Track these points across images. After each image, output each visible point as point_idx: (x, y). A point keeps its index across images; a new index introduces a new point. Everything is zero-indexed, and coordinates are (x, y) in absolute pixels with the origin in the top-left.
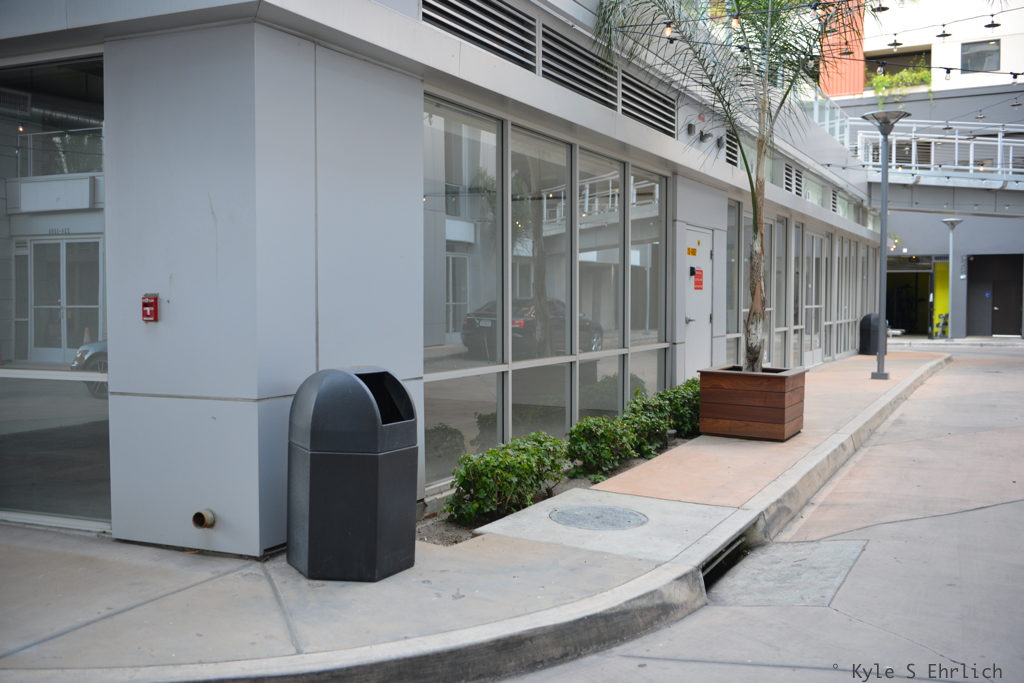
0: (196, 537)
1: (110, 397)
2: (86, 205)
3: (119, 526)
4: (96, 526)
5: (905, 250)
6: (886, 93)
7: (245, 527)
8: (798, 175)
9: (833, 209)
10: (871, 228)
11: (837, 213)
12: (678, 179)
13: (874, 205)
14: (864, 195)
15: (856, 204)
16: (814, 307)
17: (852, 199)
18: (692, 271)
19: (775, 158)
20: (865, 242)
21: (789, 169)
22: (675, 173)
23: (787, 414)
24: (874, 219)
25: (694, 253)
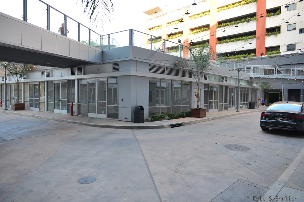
0: (125, 120)
1: (119, 108)
2: (115, 83)
3: (119, 119)
4: (117, 119)
5: (274, 88)
6: (270, 56)
7: (129, 119)
8: (226, 78)
9: (239, 83)
10: (255, 85)
11: (240, 83)
12: (192, 83)
13: (252, 81)
14: (249, 79)
15: (247, 81)
16: (232, 100)
17: (246, 80)
18: (195, 95)
19: (220, 76)
20: (250, 88)
21: (223, 77)
22: (191, 82)
23: (201, 114)
24: (257, 83)
25: (196, 92)
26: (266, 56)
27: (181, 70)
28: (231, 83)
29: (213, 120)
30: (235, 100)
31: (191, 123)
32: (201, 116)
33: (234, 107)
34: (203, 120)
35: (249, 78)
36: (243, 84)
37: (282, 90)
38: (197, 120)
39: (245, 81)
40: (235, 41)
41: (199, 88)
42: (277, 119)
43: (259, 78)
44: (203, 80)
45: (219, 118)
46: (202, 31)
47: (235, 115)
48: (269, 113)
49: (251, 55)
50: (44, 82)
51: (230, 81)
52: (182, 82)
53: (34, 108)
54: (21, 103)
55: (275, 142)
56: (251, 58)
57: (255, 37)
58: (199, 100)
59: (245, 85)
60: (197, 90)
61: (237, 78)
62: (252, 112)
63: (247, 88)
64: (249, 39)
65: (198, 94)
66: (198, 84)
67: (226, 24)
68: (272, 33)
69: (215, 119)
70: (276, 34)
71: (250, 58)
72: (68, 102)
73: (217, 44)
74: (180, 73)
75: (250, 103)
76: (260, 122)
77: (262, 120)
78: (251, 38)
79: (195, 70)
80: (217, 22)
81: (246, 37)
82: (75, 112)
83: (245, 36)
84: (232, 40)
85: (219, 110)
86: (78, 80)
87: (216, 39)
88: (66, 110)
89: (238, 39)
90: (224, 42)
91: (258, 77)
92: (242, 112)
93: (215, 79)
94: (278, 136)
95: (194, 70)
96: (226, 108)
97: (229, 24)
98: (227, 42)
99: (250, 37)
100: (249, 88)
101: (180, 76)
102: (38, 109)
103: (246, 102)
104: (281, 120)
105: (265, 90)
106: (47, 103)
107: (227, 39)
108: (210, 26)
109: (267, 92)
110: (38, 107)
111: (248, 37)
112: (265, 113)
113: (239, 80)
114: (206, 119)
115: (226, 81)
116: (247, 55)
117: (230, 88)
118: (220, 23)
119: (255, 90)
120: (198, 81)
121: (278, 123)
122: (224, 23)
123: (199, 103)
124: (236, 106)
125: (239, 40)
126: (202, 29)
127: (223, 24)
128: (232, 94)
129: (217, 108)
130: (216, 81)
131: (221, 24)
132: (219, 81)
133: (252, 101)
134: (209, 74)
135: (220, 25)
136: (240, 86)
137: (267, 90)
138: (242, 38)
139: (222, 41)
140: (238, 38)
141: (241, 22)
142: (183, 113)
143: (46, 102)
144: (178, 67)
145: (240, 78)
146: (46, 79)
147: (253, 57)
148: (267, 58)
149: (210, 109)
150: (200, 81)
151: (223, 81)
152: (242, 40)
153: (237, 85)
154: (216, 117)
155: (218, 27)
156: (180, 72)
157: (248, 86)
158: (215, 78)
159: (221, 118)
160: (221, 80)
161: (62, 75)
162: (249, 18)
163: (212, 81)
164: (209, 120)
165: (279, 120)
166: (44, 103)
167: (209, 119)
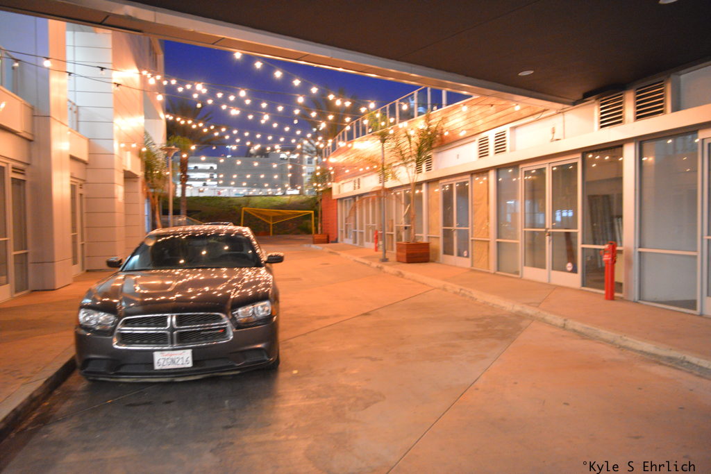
50: (484, 172)
53: (453, 259)
54: (419, 241)
72: (583, 243)
82: (621, 284)
86: (641, 142)
88: (574, 271)
102: (465, 262)
106: (498, 242)
110: (468, 257)
143: (493, 239)
146: (494, 159)
161: (556, 137)
166: (488, 241)
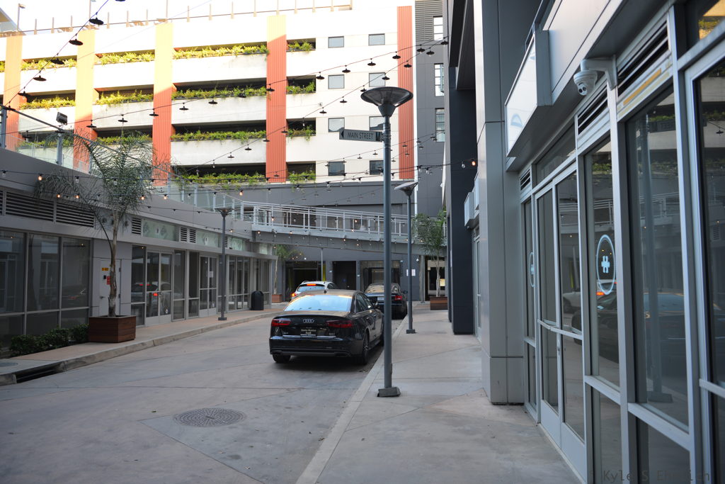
5: (305, 259)
8: (193, 231)
9: (225, 244)
10: (264, 251)
11: (229, 246)
12: (95, 241)
13: (257, 241)
14: (249, 237)
15: (246, 241)
16: (208, 289)
17: (243, 239)
18: (105, 277)
19: (176, 225)
20: (254, 258)
21: (184, 229)
22: (93, 239)
23: (119, 332)
24: (269, 246)
25: (106, 269)
26: (288, 182)
27: (60, 202)
28: (207, 244)
29: (155, 346)
30: (217, 288)
31: (87, 361)
32: (120, 338)
33: (215, 306)
34: (126, 347)
35: (251, 234)
36: (236, 248)
37: (320, 262)
38: (107, 352)
39: (241, 240)
40: (219, 139)
41: (116, 257)
42: (304, 333)
43: (272, 233)
44: (127, 235)
45: (174, 340)
46: (133, 101)
47: (216, 327)
48: (288, 320)
49: (255, 177)
51: (204, 240)
52: (64, 240)
55: (300, 389)
56: (256, 186)
57: (264, 136)
58: (115, 290)
59: (241, 249)
60: (110, 263)
61: (221, 231)
62: (257, 318)
63: (246, 258)
64: (251, 137)
65: (113, 274)
66: (112, 247)
67: (197, 93)
68: (298, 132)
69: (162, 344)
70: (307, 136)
71: (254, 183)
73: (172, 140)
74: (55, 213)
75: (254, 294)
76: (268, 342)
77: (274, 338)
78: (256, 137)
79: (105, 206)
80: (175, 84)
81: (242, 133)
83: (241, 131)
84: (212, 134)
85: (175, 318)
87: (171, 126)
89: (226, 134)
90: (190, 138)
91: (270, 231)
92: (234, 320)
93: (162, 234)
94: (307, 374)
95: (100, 205)
96: (193, 311)
97: (202, 93)
98: (199, 139)
99: (253, 133)
100: (249, 258)
101: (55, 219)
103: (243, 294)
104: (313, 333)
105: (287, 263)
107: (199, 132)
108: (156, 91)
109: (291, 268)
111: (248, 134)
112: (280, 320)
113: (224, 238)
114: (135, 346)
115: (193, 240)
116: (246, 175)
117: (203, 259)
118: (182, 88)
119: (264, 263)
120: (111, 238)
121: (308, 342)
122: (191, 91)
123: (116, 301)
124: (219, 304)
125: (229, 137)
126: (133, 96)
127: (188, 92)
128: (210, 274)
129: (169, 313)
130: (165, 238)
131: (185, 91)
132: (176, 239)
133: (257, 289)
134: (145, 218)
135: (182, 94)
136: (227, 251)
137: (291, 263)
138: (234, 134)
139: (186, 135)
140: (226, 131)
141: (232, 95)
142: (64, 332)
144: (49, 194)
145: (226, 233)
147: (260, 183)
148: (288, 187)
149: (148, 316)
150: (119, 238)
151: (184, 239)
152: (235, 138)
153: (220, 251)
154: (165, 338)
155: (176, 98)
156: (55, 210)
157: (248, 254)
158: (164, 231)
159: (178, 339)
160: (180, 237)
162: (251, 90)
163: (154, 239)
164: (144, 346)
165: (308, 335)
167: (143, 344)
